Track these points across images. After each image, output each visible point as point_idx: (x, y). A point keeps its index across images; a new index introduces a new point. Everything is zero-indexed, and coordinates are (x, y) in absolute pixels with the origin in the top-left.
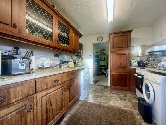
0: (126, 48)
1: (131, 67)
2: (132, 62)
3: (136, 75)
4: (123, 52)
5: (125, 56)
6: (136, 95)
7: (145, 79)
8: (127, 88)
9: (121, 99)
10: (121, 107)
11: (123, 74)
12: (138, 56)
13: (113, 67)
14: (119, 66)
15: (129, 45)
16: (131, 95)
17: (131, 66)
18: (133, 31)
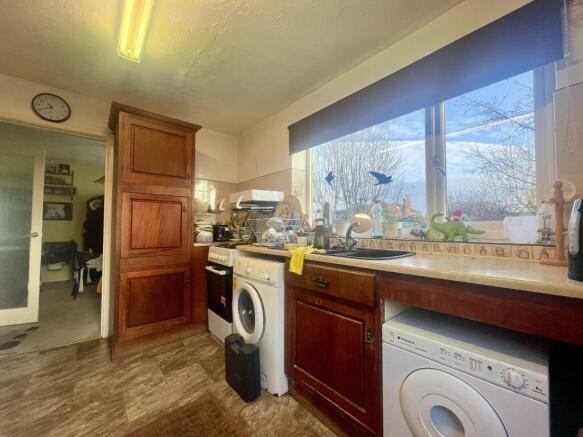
0: (181, 181)
1: (196, 245)
2: (197, 229)
3: (210, 268)
4: (169, 191)
5: (178, 206)
6: (209, 331)
7: (238, 279)
8: (184, 319)
9: (165, 372)
10: (173, 405)
11: (171, 271)
12: (209, 211)
13: (131, 248)
14: (154, 243)
15: (189, 171)
16: (195, 339)
17: (195, 241)
18: (201, 130)
